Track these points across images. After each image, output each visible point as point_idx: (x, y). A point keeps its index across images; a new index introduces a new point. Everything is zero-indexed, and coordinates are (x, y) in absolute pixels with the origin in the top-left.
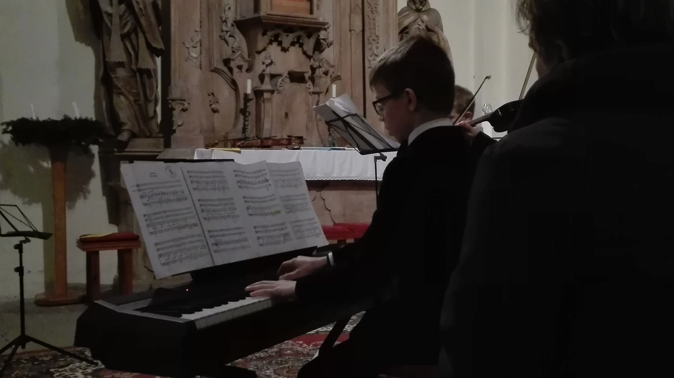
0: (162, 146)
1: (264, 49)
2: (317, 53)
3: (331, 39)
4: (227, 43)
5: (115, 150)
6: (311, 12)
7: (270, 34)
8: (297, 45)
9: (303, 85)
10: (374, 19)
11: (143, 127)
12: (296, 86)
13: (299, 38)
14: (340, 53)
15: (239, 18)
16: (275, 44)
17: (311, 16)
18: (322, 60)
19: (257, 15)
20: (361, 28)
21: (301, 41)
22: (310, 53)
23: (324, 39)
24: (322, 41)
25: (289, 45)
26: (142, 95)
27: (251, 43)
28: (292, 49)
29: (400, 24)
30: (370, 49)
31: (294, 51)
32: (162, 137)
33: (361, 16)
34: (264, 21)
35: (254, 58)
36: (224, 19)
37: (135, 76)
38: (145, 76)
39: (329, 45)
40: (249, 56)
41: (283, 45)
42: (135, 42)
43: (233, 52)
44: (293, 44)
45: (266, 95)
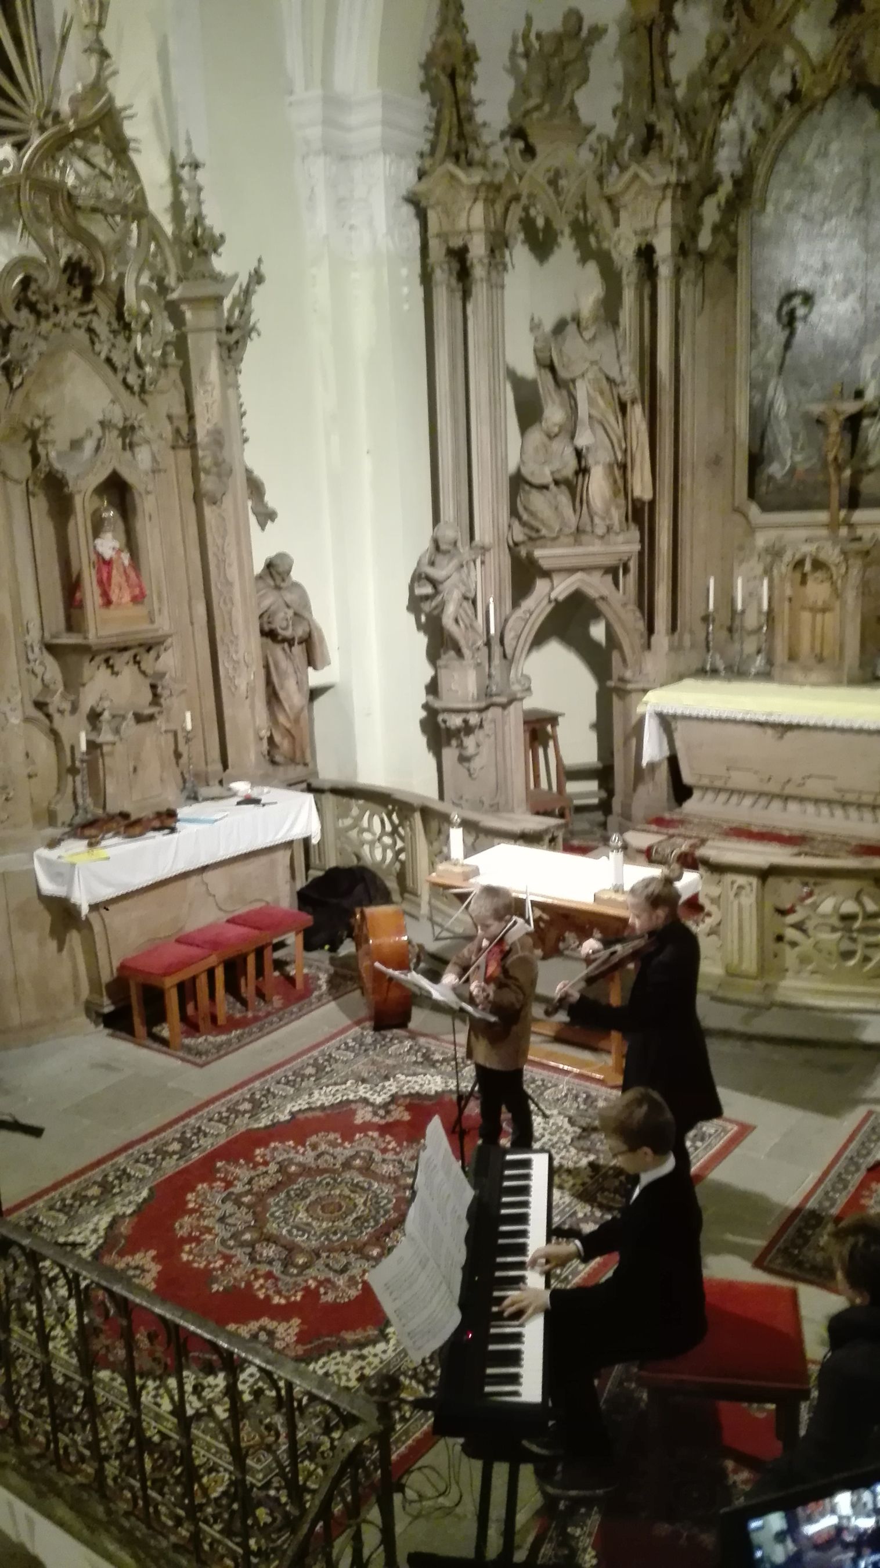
1: (92, 679)
4: (35, 675)
6: (152, 622)
7: (99, 659)
8: (134, 666)
9: (152, 724)
12: (143, 727)
13: (135, 656)
14: (183, 656)
15: (48, 641)
16: (104, 669)
17: (146, 626)
19: (80, 640)
20: (206, 618)
21: (138, 660)
25: (122, 667)
30: (227, 652)
33: (204, 602)
34: (92, 646)
35: (76, 692)
36: (29, 644)
40: (69, 692)
41: (115, 668)
44: (128, 665)
45: (106, 749)
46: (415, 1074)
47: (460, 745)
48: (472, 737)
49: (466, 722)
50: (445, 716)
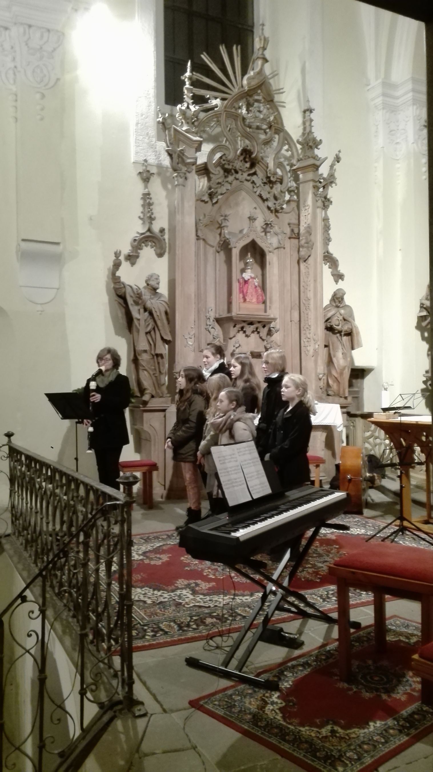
0: (170, 402)
1: (234, 336)
2: (269, 337)
3: (278, 327)
4: (210, 332)
5: (141, 406)
6: (265, 311)
7: (238, 326)
8: (256, 333)
9: (260, 360)
10: (307, 314)
11: (158, 391)
13: (257, 328)
14: (284, 336)
15: (217, 316)
16: (241, 332)
17: (265, 314)
18: (272, 341)
19: (229, 315)
20: (298, 319)
21: (258, 330)
22: (264, 338)
23: (273, 328)
24: (272, 329)
25: (250, 333)
26: (158, 370)
27: (225, 333)
28: (253, 336)
29: (325, 316)
30: (305, 334)
31: (254, 337)
32: (169, 397)
33: (298, 311)
34: (235, 319)
35: (227, 342)
36: (208, 317)
37: (153, 358)
38: (160, 358)
39: (277, 331)
40: (224, 340)
41: (247, 333)
42: (153, 336)
43: (214, 338)
44: (253, 332)
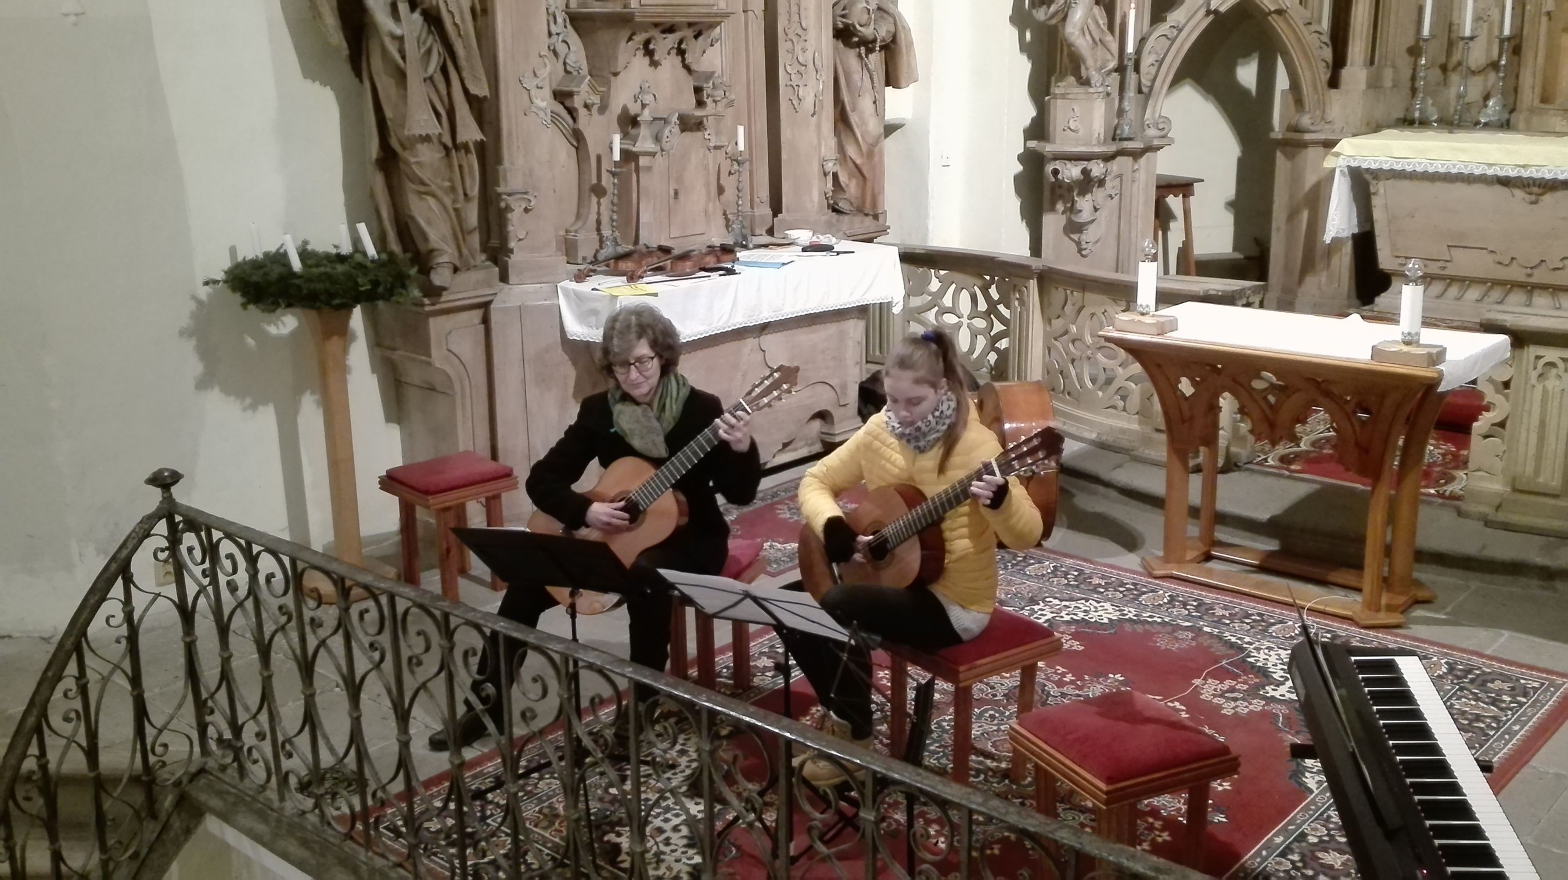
0: (495, 281)
15: (574, 8)
19: (623, 9)
26: (460, 190)
37: (448, 155)
46: (1071, 600)
47: (1072, 209)
48: (1088, 197)
49: (1085, 172)
50: (1058, 165)
